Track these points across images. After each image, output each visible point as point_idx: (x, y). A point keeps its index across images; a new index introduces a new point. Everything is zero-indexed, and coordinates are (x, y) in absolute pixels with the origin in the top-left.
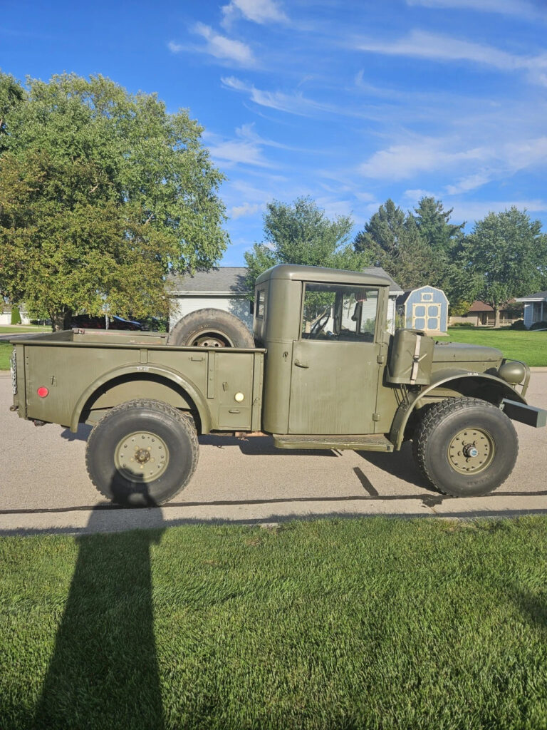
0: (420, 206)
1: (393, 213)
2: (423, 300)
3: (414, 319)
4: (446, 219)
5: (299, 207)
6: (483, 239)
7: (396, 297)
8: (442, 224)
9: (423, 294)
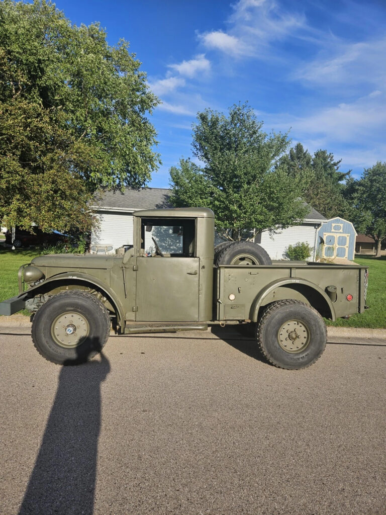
1: (303, 154)
2: (333, 230)
3: (324, 247)
4: (335, 167)
5: (234, 115)
6: (374, 183)
7: (319, 225)
8: (333, 171)
9: (334, 225)
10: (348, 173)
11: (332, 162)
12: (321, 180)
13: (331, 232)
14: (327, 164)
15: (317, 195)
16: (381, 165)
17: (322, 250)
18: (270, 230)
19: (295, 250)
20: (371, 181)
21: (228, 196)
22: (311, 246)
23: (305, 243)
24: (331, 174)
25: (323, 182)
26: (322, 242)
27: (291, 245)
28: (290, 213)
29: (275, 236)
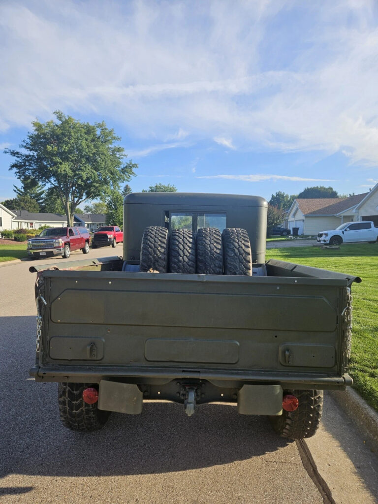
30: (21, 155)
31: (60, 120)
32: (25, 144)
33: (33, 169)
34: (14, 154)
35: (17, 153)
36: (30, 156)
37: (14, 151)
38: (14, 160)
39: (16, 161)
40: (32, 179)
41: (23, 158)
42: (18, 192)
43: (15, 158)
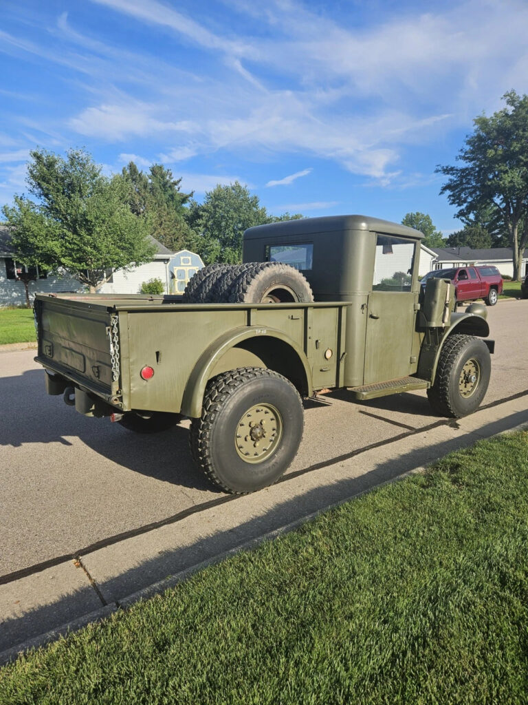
0: (151, 172)
1: (138, 176)
2: (182, 264)
3: (176, 283)
4: (176, 187)
5: (72, 159)
6: (217, 210)
7: (168, 260)
8: (174, 192)
9: (182, 258)
10: (191, 195)
11: (172, 181)
12: (163, 207)
13: (180, 266)
14: (166, 183)
15: (161, 225)
16: (221, 189)
17: (174, 284)
18: (124, 268)
19: (149, 287)
20: (215, 207)
21: (81, 239)
22: (163, 281)
23: (158, 279)
24: (172, 197)
25: (165, 210)
26: (173, 277)
27: (144, 282)
28: (142, 251)
29: (128, 274)
30: (457, 170)
31: (513, 105)
32: (463, 154)
33: (472, 188)
34: (447, 171)
35: (452, 169)
36: (467, 169)
37: (447, 167)
38: (446, 179)
39: (451, 180)
40: (469, 202)
41: (459, 175)
42: (467, 221)
43: (449, 176)
